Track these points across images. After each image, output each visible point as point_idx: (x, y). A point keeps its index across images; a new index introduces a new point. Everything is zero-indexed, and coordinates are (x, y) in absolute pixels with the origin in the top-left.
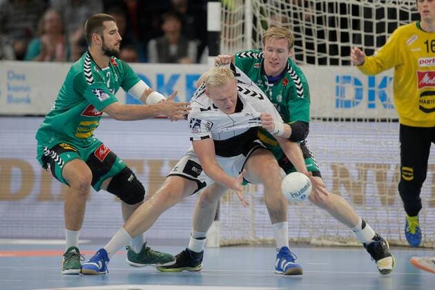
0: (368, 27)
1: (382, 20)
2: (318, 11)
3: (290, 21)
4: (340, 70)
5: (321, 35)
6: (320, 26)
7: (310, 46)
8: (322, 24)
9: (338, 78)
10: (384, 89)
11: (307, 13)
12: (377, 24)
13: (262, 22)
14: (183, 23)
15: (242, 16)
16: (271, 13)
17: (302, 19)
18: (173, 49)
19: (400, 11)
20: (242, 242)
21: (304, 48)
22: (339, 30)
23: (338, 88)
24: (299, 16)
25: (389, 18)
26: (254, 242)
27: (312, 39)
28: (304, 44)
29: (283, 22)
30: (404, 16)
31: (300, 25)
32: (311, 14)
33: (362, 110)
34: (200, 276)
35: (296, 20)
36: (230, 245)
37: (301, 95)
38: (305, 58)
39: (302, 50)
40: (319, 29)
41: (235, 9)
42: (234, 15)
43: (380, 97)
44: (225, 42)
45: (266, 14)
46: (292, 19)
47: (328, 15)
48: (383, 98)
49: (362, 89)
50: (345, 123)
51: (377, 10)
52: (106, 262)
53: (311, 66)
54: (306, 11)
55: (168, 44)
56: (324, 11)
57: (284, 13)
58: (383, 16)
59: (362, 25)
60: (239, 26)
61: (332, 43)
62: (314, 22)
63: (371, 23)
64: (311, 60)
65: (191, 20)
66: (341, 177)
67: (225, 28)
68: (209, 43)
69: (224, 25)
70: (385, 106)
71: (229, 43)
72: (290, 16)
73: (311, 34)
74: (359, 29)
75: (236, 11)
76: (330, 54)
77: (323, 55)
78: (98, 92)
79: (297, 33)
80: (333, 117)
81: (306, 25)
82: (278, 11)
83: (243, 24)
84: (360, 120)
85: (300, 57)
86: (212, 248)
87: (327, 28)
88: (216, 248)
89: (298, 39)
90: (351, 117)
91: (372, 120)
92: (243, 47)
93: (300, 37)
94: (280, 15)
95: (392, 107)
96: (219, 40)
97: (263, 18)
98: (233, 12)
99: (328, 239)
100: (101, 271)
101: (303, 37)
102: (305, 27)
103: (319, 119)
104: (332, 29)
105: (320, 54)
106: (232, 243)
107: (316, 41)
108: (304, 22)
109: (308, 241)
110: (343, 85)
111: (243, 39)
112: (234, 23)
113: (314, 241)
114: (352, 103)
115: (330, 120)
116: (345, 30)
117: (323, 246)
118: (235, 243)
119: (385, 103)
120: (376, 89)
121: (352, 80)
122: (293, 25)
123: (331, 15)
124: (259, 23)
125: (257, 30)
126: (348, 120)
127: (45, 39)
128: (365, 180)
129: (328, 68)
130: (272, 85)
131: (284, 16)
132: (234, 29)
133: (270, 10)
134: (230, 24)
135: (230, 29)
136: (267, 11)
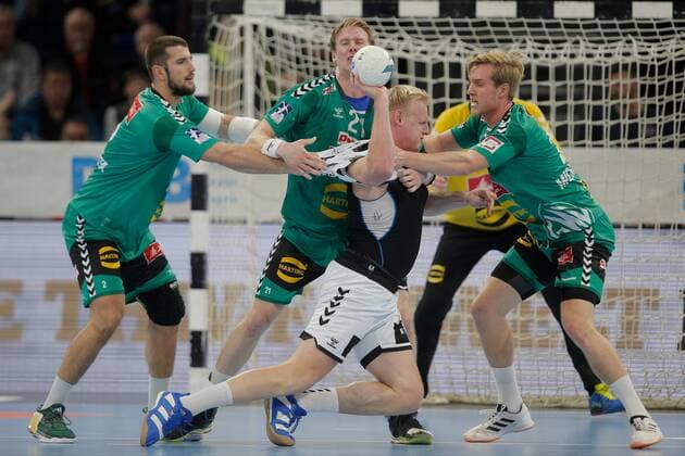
1: (441, 80)
12: (435, 86)
13: (268, 82)
15: (239, 74)
16: (282, 70)
41: (229, 64)
42: (229, 72)
45: (274, 71)
51: (434, 66)
57: (300, 70)
58: (442, 74)
60: (236, 88)
67: (216, 91)
69: (214, 87)
75: (231, 67)
78: (194, 132)
82: (291, 67)
83: (242, 86)
94: (295, 73)
97: (271, 78)
98: (226, 68)
111: (241, 106)
112: (228, 84)
124: (264, 84)
125: (261, 95)
131: (300, 73)
132: (228, 93)
133: (279, 66)
134: (222, 85)
135: (222, 93)
136: (275, 67)
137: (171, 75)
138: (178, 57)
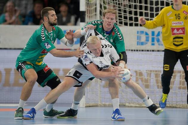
0: (152, 9)
1: (158, 6)
2: (129, 2)
3: (117, 7)
4: (139, 28)
5: (130, 13)
6: (130, 9)
7: (125, 18)
8: (131, 8)
9: (138, 32)
10: (159, 37)
11: (124, 3)
12: (156, 8)
13: (104, 7)
14: (69, 7)
15: (95, 4)
16: (108, 3)
17: (122, 6)
18: (64, 19)
19: (166, 2)
20: (95, 105)
21: (123, 19)
22: (138, 10)
23: (138, 36)
24: (121, 5)
25: (161, 5)
26: (100, 105)
27: (126, 15)
28: (123, 17)
29: (113, 7)
30: (168, 4)
31: (121, 8)
32: (126, 3)
33: (149, 46)
34: (76, 120)
35: (119, 6)
36: (90, 106)
37: (121, 40)
38: (123, 23)
39: (122, 20)
40: (130, 10)
41: (92, 1)
42: (92, 4)
43: (157, 40)
44: (88, 16)
45: (106, 3)
46: (118, 5)
47: (134, 4)
48: (158, 41)
49: (149, 37)
50: (141, 52)
51: (156, 2)
52: (35, 114)
53: (126, 27)
54: (124, 2)
55: (62, 17)
56: (132, 2)
57: (114, 3)
58: (158, 5)
59: (149, 9)
60: (94, 8)
61: (135, 16)
62: (127, 7)
63: (153, 8)
64: (126, 24)
65: (72, 6)
66: (139, 76)
67: (88, 9)
68: (80, 16)
69: (87, 8)
70: (159, 44)
71: (89, 16)
72: (117, 4)
73: (126, 13)
74: (147, 10)
75: (92, 2)
76: (135, 21)
77: (131, 22)
78: (46, 44)
79: (120, 12)
80: (136, 49)
81: (124, 8)
82: (111, 2)
83: (96, 8)
84: (148, 51)
85: (121, 23)
86: (82, 107)
87: (133, 10)
88: (83, 108)
89: (120, 15)
90: (144, 49)
91: (153, 51)
92: (95, 18)
93: (121, 13)
94: (112, 4)
95: (162, 45)
96: (85, 15)
97: (105, 5)
98: (91, 2)
99: (134, 104)
100: (32, 118)
101: (123, 14)
102: (123, 9)
103: (129, 50)
104: (135, 10)
105: (130, 21)
106: (90, 105)
107: (128, 15)
108: (123, 7)
109: (124, 104)
110: (140, 35)
111: (96, 14)
112: (91, 7)
113: (127, 104)
114: (144, 43)
115: (135, 50)
116: (141, 11)
117: (131, 107)
118: (92, 105)
119: (159, 43)
120: (155, 37)
121: (145, 33)
122: (118, 9)
123: (135, 4)
124: (103, 7)
125: (102, 11)
126: (143, 51)
127: (7, 14)
128: (150, 77)
129: (134, 27)
130: (108, 35)
131: (114, 4)
132: (91, 10)
133: (107, 2)
134: (90, 8)
135: (90, 10)
136: (106, 2)
137: (50, 20)
138: (52, 14)
